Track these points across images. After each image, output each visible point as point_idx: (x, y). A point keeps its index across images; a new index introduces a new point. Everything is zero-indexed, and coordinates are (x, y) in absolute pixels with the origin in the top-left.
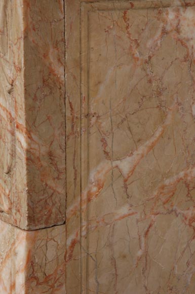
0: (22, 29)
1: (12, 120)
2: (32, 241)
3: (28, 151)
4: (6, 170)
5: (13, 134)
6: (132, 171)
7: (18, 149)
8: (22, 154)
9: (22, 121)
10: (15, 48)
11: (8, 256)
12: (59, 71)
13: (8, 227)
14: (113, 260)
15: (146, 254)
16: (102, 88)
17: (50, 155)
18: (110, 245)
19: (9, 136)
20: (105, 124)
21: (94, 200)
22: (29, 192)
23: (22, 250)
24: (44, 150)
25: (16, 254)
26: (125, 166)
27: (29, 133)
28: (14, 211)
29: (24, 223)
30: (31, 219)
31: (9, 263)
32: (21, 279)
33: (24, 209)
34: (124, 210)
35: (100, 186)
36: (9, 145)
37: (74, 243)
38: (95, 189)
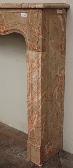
0: (41, 18)
1: (38, 33)
2: (42, 53)
3: (42, 38)
4: (37, 42)
5: (39, 36)
6: (54, 42)
7: (40, 38)
8: (40, 39)
9: (41, 33)
10: (39, 21)
11: (37, 57)
12: (45, 25)
13: (37, 52)
14: (51, 57)
15: (55, 57)
16: (50, 28)
17: (44, 39)
18: (51, 55)
19: (38, 36)
20: (51, 34)
21: (49, 47)
22: (42, 45)
23: (40, 55)
24: (44, 38)
25: (39, 56)
26: (53, 41)
27: (42, 35)
28: (38, 49)
29: (41, 51)
30: (42, 50)
31: (37, 58)
32: (40, 60)
33: (41, 48)
34: (53, 49)
35: (50, 45)
36: (38, 38)
37: (47, 54)
38: (49, 45)
